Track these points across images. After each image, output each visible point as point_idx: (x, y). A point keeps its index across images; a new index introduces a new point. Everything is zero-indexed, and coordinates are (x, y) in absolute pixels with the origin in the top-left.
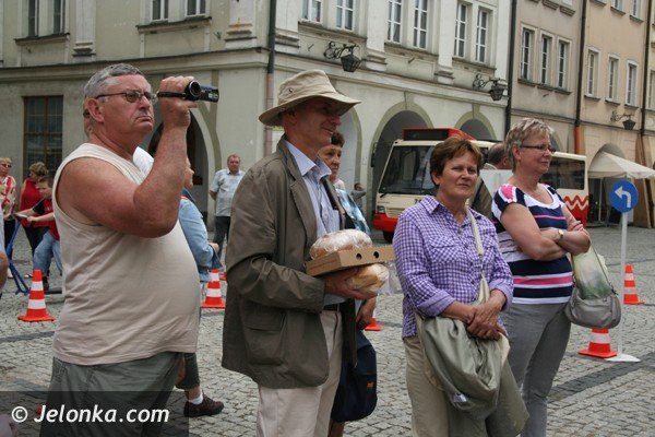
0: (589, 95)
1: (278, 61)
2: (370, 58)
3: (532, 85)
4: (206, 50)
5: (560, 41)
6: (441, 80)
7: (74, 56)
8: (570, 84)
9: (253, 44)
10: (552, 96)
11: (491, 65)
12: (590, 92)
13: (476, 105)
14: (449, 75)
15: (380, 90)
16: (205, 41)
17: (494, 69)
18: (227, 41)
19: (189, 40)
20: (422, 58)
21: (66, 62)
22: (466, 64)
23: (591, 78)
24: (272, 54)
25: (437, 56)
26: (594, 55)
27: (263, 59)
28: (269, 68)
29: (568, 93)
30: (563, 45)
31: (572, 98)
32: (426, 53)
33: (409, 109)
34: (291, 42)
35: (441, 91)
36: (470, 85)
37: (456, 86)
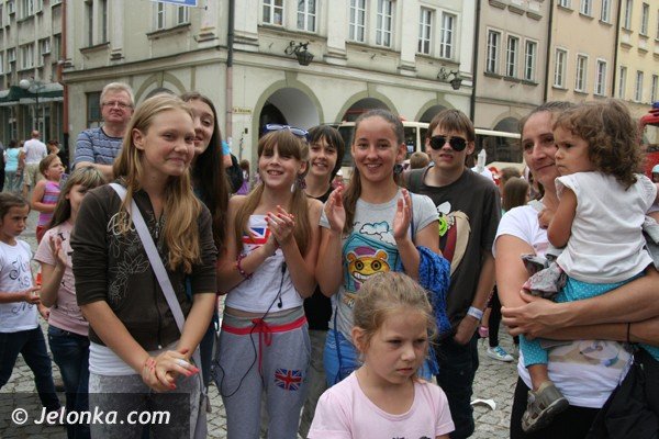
0: (557, 86)
1: (237, 57)
2: (330, 55)
3: (499, 77)
4: (188, 50)
5: (527, 41)
6: (403, 72)
7: (112, 60)
8: (537, 77)
9: (216, 43)
10: (520, 86)
11: (456, 61)
12: (559, 84)
13: (441, 94)
14: (413, 69)
15: (341, 81)
16: (187, 43)
17: (459, 64)
18: (200, 42)
19: (178, 43)
20: (383, 54)
21: (108, 65)
22: (431, 60)
23: (560, 72)
24: (230, 51)
25: (399, 53)
26: (562, 53)
27: (223, 55)
28: (229, 63)
29: (536, 85)
30: (531, 45)
31: (540, 88)
32: (390, 50)
33: (372, 97)
34: (251, 41)
35: (403, 81)
36: (435, 77)
37: (418, 77)
